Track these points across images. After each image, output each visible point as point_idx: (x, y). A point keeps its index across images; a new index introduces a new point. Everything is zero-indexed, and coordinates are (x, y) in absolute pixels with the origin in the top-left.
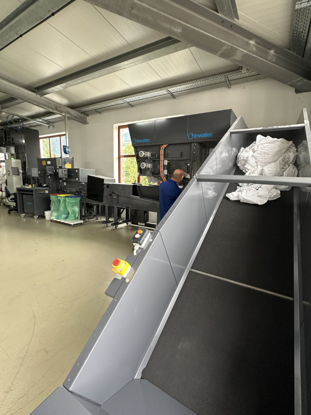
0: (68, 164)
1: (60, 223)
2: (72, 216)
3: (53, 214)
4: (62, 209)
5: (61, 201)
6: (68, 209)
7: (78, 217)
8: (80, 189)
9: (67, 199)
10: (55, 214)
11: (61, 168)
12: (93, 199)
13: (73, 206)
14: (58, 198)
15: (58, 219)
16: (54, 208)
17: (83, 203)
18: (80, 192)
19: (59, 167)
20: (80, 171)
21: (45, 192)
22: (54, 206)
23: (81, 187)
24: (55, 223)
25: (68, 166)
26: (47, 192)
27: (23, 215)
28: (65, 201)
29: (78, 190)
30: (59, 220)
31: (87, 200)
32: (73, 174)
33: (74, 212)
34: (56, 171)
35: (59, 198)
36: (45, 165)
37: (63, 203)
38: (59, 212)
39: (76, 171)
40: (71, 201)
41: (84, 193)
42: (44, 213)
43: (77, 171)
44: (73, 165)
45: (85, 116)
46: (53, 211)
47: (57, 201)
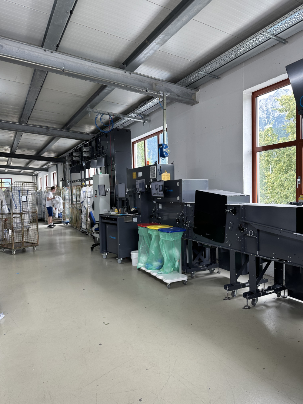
0: (166, 174)
1: (149, 275)
2: (169, 265)
3: (141, 258)
4: (153, 252)
5: (153, 237)
6: (163, 252)
7: (178, 268)
8: (183, 215)
9: (162, 235)
10: (144, 258)
11: (155, 180)
12: (204, 235)
13: (170, 248)
14: (148, 231)
15: (147, 268)
16: (142, 248)
17: (187, 240)
18: (183, 221)
19: (152, 179)
20: (183, 183)
21: (133, 220)
22: (143, 245)
23: (184, 211)
24: (144, 275)
25: (166, 177)
26: (135, 220)
27: (105, 255)
28: (158, 237)
29: (180, 218)
30: (149, 271)
31: (195, 236)
32: (172, 190)
33: (171, 258)
34: (148, 186)
35: (150, 232)
36: (136, 178)
37: (156, 241)
38: (149, 256)
39: (176, 184)
40: (166, 239)
41: (189, 223)
42: (131, 255)
43: (178, 184)
44: (173, 176)
45: (193, 91)
46: (142, 252)
47: (147, 236)
